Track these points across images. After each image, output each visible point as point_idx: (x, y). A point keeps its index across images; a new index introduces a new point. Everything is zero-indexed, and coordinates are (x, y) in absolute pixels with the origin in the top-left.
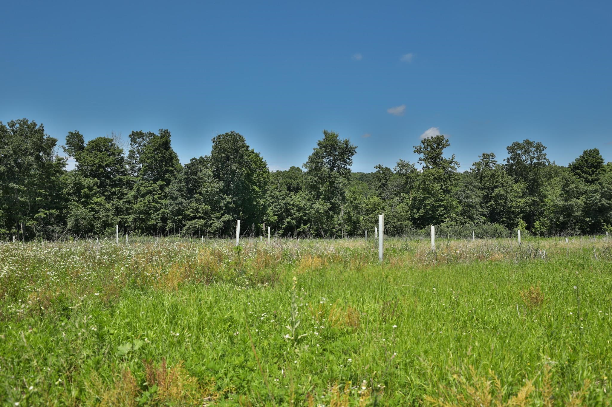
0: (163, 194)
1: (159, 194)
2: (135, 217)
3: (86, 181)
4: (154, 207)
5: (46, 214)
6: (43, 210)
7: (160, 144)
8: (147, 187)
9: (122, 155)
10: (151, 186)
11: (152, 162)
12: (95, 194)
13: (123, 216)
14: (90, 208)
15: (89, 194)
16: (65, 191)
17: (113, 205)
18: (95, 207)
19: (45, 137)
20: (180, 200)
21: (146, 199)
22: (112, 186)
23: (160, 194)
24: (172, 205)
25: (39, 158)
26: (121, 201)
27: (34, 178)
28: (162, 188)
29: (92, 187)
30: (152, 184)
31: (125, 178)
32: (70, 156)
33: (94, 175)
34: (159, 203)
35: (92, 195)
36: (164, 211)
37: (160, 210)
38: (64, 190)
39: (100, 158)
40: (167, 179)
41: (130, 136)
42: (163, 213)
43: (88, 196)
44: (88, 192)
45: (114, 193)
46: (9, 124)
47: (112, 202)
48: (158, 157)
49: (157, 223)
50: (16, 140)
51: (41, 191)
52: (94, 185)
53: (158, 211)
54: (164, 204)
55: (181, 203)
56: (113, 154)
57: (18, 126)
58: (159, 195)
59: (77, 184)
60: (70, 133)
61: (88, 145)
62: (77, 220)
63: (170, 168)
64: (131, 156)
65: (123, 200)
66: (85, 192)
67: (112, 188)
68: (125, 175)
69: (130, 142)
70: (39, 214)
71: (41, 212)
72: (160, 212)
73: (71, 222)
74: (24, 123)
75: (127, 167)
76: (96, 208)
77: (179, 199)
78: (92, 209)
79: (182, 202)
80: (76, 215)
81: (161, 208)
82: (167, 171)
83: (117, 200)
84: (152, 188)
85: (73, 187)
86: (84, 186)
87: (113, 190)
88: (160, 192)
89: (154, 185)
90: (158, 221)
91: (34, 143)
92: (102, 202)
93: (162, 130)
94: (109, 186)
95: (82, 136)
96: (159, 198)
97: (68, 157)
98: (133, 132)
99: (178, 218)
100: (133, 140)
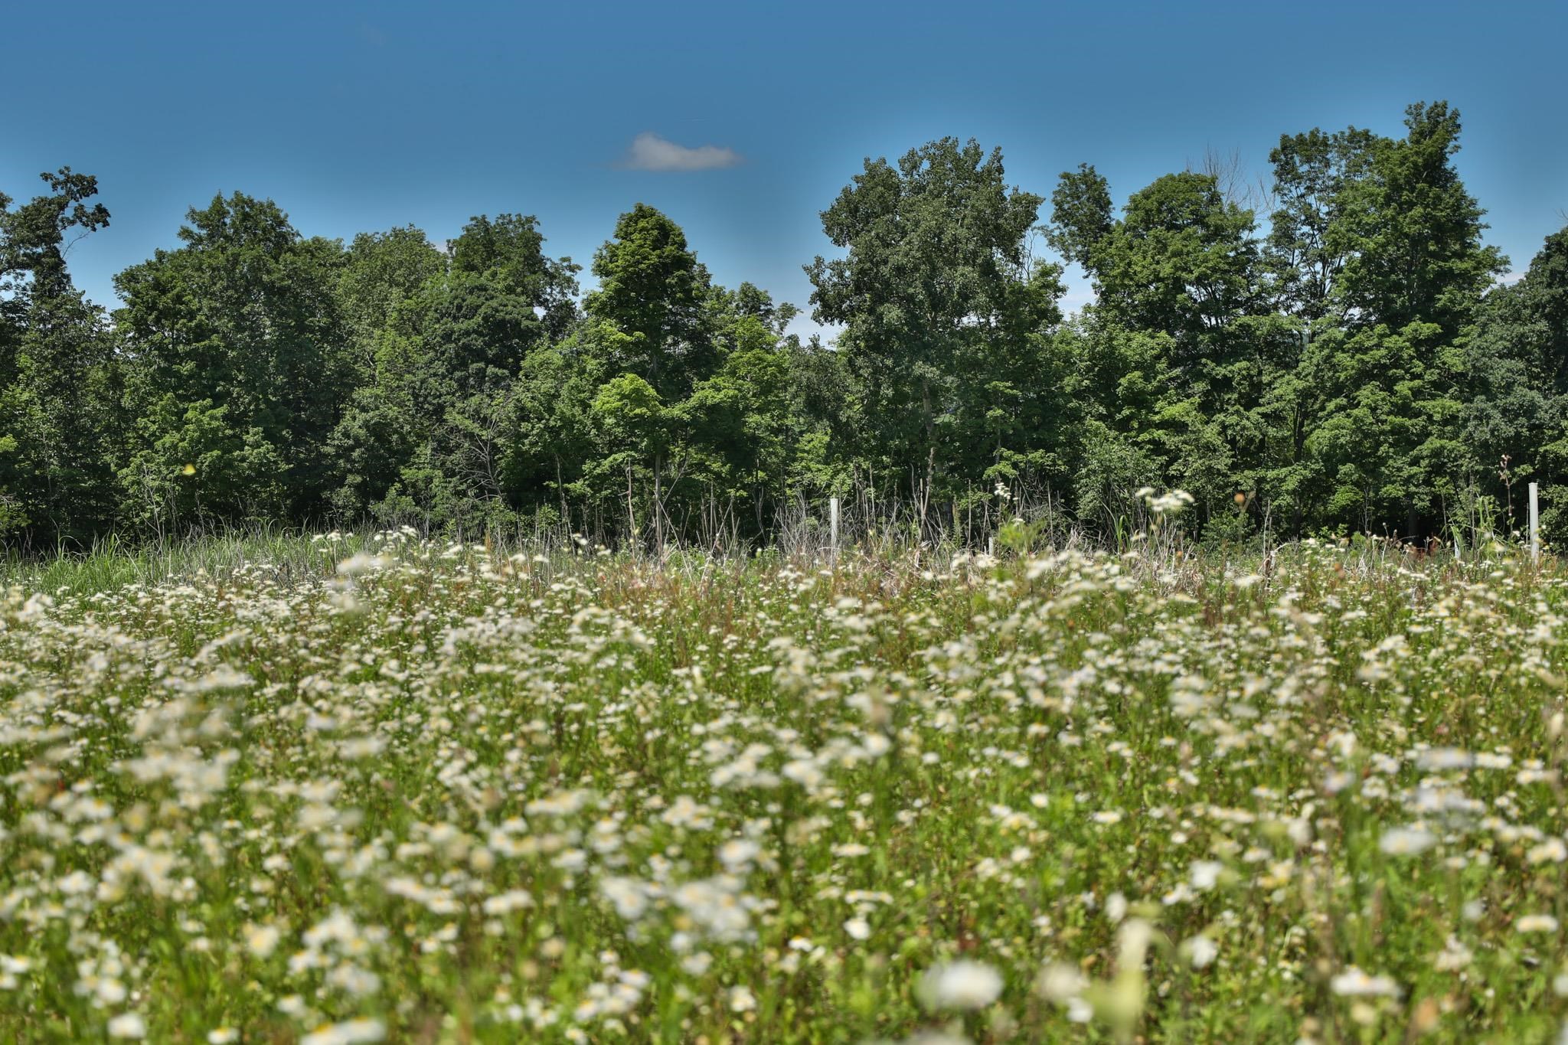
0: (1431, 375)
1: (1414, 377)
2: (1308, 473)
3: (1134, 344)
4: (1398, 431)
5: (1015, 465)
6: (1007, 453)
7: (1415, 164)
8: (1365, 351)
9: (1245, 235)
10: (1378, 346)
11: (1384, 246)
12: (1162, 390)
13: (1261, 473)
14: (1149, 442)
15: (1142, 392)
16: (1069, 382)
17: (1224, 427)
18: (1164, 438)
19: (1007, 193)
20: (1524, 394)
21: (1364, 402)
22: (1218, 358)
23: (1419, 376)
24: (1488, 417)
25: (988, 270)
26: (1254, 414)
27: (975, 343)
28: (1426, 348)
29: (1152, 366)
30: (1382, 336)
31: (1262, 325)
32: (1068, 258)
33: (1157, 316)
34: (1417, 414)
35: (1152, 394)
36: (1443, 447)
37: (1421, 443)
38: (1066, 380)
39: (1175, 254)
40: (1445, 311)
41: (1274, 158)
42: (1437, 453)
43: (1140, 400)
44: (1140, 384)
45: (1225, 384)
46: (902, 162)
47: (1220, 417)
48: (1413, 221)
49: (1410, 496)
50: (927, 215)
51: (1001, 385)
52: (1158, 358)
53: (1413, 445)
54: (1437, 417)
55: (1530, 410)
56: (1217, 234)
57: (926, 165)
58: (1417, 383)
59: (1103, 356)
60: (1066, 176)
61: (1129, 210)
62: (1107, 488)
63: (1458, 265)
64: (1284, 236)
65: (1260, 410)
66: (1131, 383)
67: (1219, 364)
68: (1265, 311)
69: (1275, 180)
70: (996, 467)
71: (1002, 458)
72: (1426, 448)
73: (1091, 494)
74: (944, 152)
75: (1269, 278)
76: (1171, 441)
77: (1518, 390)
78: (1158, 447)
79: (1533, 404)
80: (1107, 470)
81: (1425, 434)
82: (1446, 277)
83: (1237, 412)
84: (1383, 352)
85: (1089, 369)
86: (1124, 359)
87: (1221, 371)
88: (1418, 367)
89: (1394, 341)
90: (1413, 489)
91: (979, 219)
92: (1187, 420)
93: (1419, 107)
94: (1208, 357)
95: (1104, 181)
96: (1417, 393)
97: (1063, 262)
98: (1285, 138)
99: (1514, 474)
100: (1286, 172)
